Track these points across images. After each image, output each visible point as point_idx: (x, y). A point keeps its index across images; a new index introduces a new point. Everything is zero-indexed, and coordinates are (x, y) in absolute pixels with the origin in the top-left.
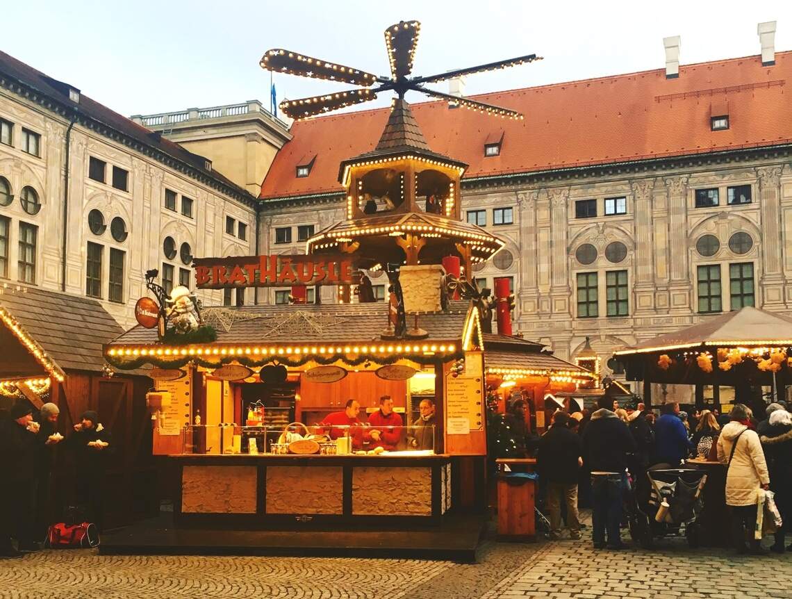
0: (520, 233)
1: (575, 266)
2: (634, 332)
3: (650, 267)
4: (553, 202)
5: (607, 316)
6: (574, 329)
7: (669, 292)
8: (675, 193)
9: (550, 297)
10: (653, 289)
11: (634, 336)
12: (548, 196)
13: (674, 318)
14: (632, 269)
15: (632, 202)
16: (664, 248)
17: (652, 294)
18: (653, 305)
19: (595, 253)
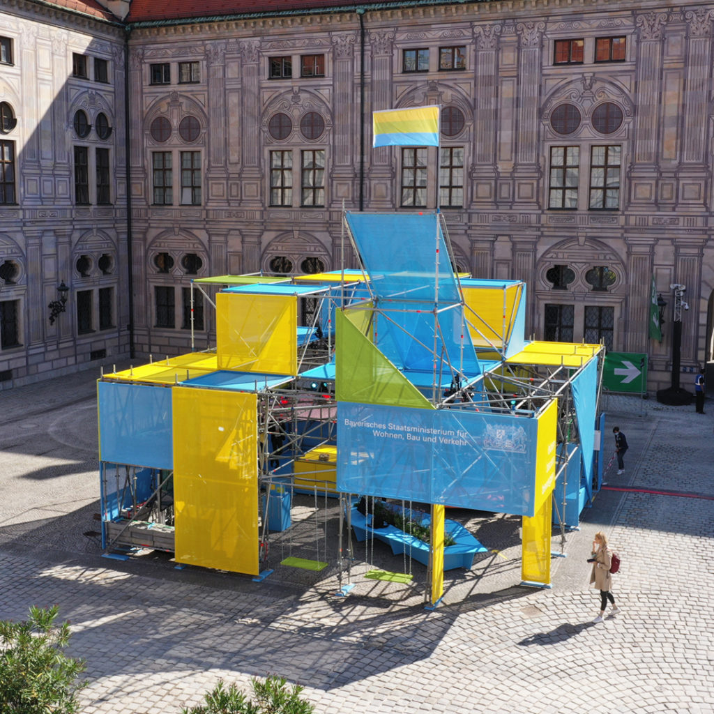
0: (475, 85)
1: (549, 136)
2: (625, 235)
3: (653, 143)
4: (523, 40)
5: (590, 209)
6: (543, 226)
7: (678, 179)
8: (698, 33)
9: (513, 178)
10: (655, 175)
11: (625, 239)
12: (516, 30)
13: (681, 218)
14: (628, 143)
15: (634, 44)
16: (676, 114)
17: (653, 182)
18: (653, 198)
19: (578, 119)
